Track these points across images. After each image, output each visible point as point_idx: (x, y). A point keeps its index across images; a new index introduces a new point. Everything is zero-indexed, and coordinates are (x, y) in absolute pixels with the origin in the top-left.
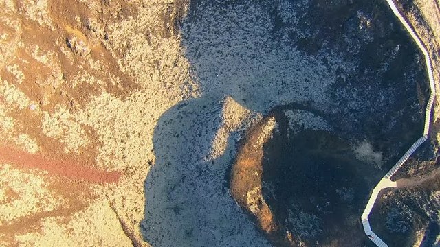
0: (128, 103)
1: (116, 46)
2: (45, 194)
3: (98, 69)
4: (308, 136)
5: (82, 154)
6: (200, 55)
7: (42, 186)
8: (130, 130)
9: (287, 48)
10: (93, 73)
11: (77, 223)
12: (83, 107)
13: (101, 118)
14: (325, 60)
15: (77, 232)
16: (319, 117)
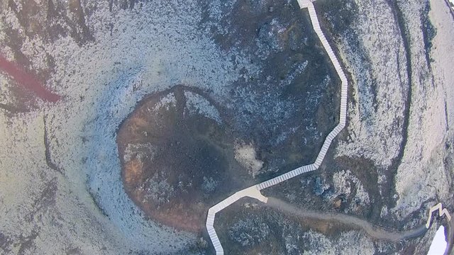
0: (83, 48)
1: (88, 5)
2: (6, 92)
3: (71, 18)
4: (201, 121)
5: (40, 74)
6: (142, 29)
7: (6, 85)
8: (77, 69)
9: (206, 40)
10: (67, 20)
11: (17, 121)
12: (53, 42)
13: (61, 54)
14: (234, 58)
15: (14, 126)
16: (213, 107)
